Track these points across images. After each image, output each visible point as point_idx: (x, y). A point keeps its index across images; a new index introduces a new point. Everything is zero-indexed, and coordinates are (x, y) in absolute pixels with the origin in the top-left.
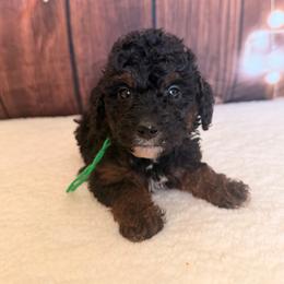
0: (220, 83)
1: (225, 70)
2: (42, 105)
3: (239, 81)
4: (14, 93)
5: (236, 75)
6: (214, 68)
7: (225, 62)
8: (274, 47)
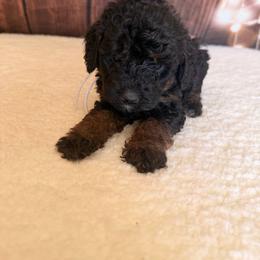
0: (198, 25)
1: (203, 16)
2: (58, 25)
3: (212, 27)
4: (38, 12)
5: (210, 22)
6: (196, 13)
7: (205, 11)
8: (243, 5)
